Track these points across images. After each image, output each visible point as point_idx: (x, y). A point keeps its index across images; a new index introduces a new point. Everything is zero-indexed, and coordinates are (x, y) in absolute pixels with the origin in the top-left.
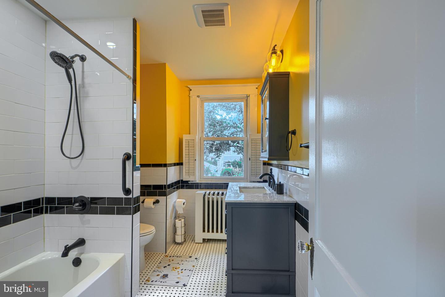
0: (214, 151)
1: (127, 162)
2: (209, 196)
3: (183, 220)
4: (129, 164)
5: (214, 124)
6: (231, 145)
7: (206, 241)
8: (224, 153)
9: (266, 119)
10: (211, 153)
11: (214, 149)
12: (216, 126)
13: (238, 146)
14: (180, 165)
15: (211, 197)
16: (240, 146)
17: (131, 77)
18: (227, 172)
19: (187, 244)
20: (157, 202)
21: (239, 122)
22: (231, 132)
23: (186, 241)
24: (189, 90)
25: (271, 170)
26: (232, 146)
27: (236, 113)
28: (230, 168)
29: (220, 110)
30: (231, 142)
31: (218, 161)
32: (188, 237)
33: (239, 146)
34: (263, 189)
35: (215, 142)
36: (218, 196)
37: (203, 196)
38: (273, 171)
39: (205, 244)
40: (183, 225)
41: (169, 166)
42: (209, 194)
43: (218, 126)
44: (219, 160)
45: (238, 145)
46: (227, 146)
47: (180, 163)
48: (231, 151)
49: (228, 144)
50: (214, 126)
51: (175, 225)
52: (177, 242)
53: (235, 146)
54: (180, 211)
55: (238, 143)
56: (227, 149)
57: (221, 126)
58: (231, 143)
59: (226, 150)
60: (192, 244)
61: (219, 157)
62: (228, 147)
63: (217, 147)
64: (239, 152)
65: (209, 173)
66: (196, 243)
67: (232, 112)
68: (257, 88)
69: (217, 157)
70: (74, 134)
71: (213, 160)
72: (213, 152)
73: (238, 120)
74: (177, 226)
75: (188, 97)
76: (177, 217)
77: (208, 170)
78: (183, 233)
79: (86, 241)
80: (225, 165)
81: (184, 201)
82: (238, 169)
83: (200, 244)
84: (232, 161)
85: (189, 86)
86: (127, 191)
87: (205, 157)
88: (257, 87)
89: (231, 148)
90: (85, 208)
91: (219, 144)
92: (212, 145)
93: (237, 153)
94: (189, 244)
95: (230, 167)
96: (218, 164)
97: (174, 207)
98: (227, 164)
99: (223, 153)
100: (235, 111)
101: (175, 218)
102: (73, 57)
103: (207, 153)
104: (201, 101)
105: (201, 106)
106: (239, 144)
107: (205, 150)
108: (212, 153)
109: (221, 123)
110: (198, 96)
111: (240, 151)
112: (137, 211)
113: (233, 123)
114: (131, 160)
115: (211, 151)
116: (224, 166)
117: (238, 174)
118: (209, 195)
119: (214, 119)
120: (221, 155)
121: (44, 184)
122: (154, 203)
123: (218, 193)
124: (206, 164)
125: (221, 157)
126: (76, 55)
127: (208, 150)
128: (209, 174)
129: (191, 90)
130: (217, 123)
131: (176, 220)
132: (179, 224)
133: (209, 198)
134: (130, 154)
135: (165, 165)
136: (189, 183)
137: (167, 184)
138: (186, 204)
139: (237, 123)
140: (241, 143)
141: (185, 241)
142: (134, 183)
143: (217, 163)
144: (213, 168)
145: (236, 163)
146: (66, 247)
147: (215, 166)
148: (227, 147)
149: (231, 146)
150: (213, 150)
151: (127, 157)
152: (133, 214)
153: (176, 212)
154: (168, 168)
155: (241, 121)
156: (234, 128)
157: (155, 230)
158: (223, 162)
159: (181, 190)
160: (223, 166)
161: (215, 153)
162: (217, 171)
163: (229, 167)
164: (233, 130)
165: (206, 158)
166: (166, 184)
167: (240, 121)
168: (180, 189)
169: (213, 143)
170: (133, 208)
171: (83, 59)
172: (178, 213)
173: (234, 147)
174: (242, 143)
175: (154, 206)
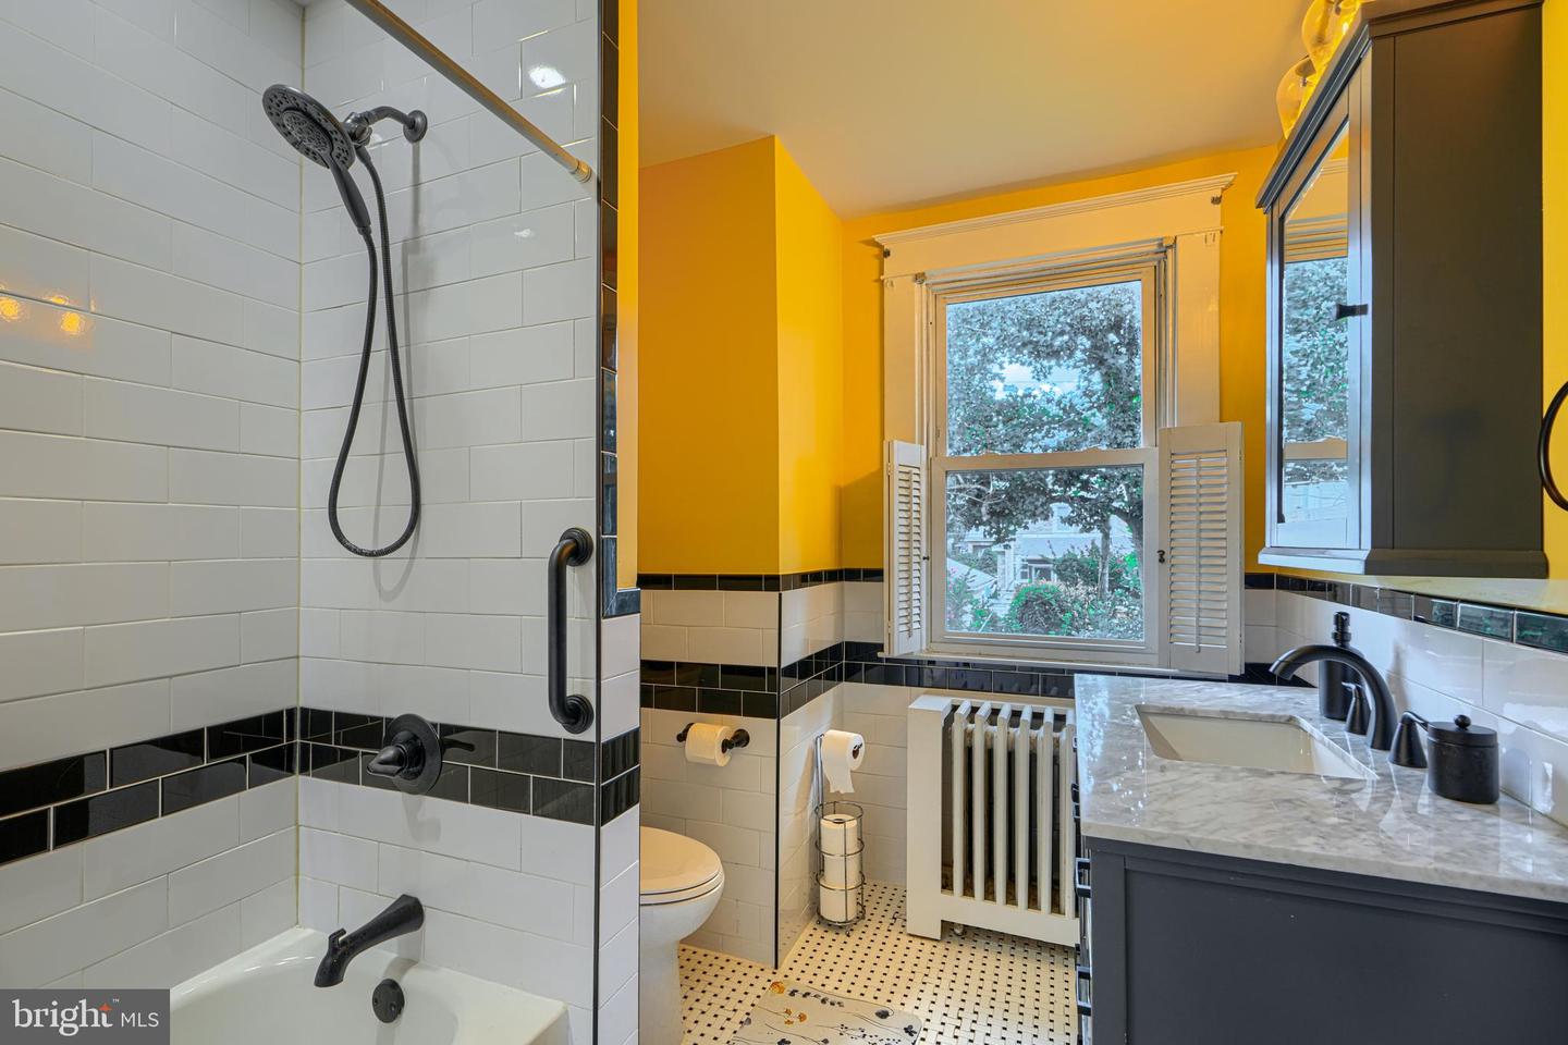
0: (985, 519)
1: (571, 573)
2: (970, 726)
3: (852, 824)
4: (580, 581)
5: (982, 415)
6: (1054, 495)
7: (958, 931)
8: (1026, 527)
9: (1345, 311)
10: (974, 528)
11: (983, 510)
12: (991, 424)
13: (1083, 499)
14: (841, 579)
15: (979, 729)
16: (1094, 497)
17: (591, 172)
18: (1039, 598)
19: (870, 931)
20: (741, 739)
21: (1086, 405)
22: (1056, 444)
23: (868, 916)
24: (877, 256)
25: (1341, 621)
26: (1060, 500)
27: (1075, 367)
28: (1049, 584)
29: (1011, 362)
30: (1054, 484)
31: (999, 557)
32: (875, 898)
33: (1090, 499)
34: (1291, 730)
35: (988, 484)
36: (1012, 730)
37: (942, 723)
38: (1352, 629)
39: (954, 948)
40: (853, 846)
41: (787, 588)
42: (971, 717)
43: (1001, 426)
44: (1003, 553)
45: (1083, 493)
46: (1038, 500)
47: (841, 571)
48: (1055, 520)
49: (1044, 492)
50: (987, 422)
51: (817, 842)
52: (826, 917)
53: (1070, 500)
54: (842, 784)
55: (1086, 486)
56: (1037, 512)
57: (1015, 422)
58: (1056, 487)
59: (1034, 517)
60: (892, 941)
61: (1006, 543)
62: (1042, 505)
63: (997, 504)
64: (1090, 524)
65: (965, 601)
66: (911, 935)
67: (1060, 365)
68: (1216, 201)
69: (998, 541)
70: (386, 451)
71: (980, 554)
72: (982, 523)
73: (1085, 394)
74: (825, 847)
75: (877, 284)
76: (826, 804)
77: (963, 591)
78: (854, 879)
79: (427, 912)
80: (1027, 570)
81: (855, 738)
82: (1081, 590)
83: (929, 945)
84: (1059, 556)
85: (878, 238)
86: (575, 712)
87: (951, 541)
88: (1218, 193)
89: (1054, 506)
90: (423, 765)
91: (1006, 491)
92: (978, 496)
93: (1081, 526)
94: (880, 938)
95: (1049, 579)
96: (1000, 567)
97: (814, 762)
98: (1036, 570)
99: (1020, 526)
100: (1071, 362)
101: (820, 810)
102: (366, 119)
103: (959, 527)
104: (931, 298)
105: (931, 319)
106: (1088, 491)
107: (952, 517)
108: (977, 526)
109: (1012, 411)
110: (919, 278)
111: (1091, 516)
112: (624, 805)
113: (1064, 409)
114: (591, 566)
115: (973, 521)
116: (1024, 576)
117: (1082, 606)
118: (972, 722)
119: (986, 401)
120: (1014, 532)
121: (298, 657)
122: (726, 745)
123: (1016, 714)
124: (956, 569)
125: (1012, 539)
126: (383, 112)
127: (962, 515)
128: (965, 604)
129: (887, 254)
130: (998, 413)
131: (822, 821)
132: (838, 836)
133: (969, 735)
134: (585, 535)
135: (772, 583)
136: (881, 660)
137: (782, 666)
138: (866, 752)
139: (1078, 408)
140: (1096, 486)
141: (861, 916)
142: (603, 677)
143: (996, 565)
144: (980, 581)
145: (1074, 563)
146: (333, 938)
147: (989, 577)
148: (1039, 504)
149: (1054, 500)
150: (981, 517)
151: (576, 550)
152: (605, 818)
153: (825, 785)
154: (785, 594)
155: (1098, 399)
156: (1069, 425)
157: (719, 880)
158: (1019, 563)
159: (845, 684)
160: (1019, 575)
161: (988, 528)
162: (995, 596)
163: (1044, 581)
164: (1062, 435)
165: (953, 545)
166: (776, 666)
167: (1094, 399)
168: (840, 680)
169: (982, 488)
170: (598, 793)
171: (415, 128)
172: (832, 791)
173: (1066, 501)
174: (1100, 486)
175: (728, 758)
